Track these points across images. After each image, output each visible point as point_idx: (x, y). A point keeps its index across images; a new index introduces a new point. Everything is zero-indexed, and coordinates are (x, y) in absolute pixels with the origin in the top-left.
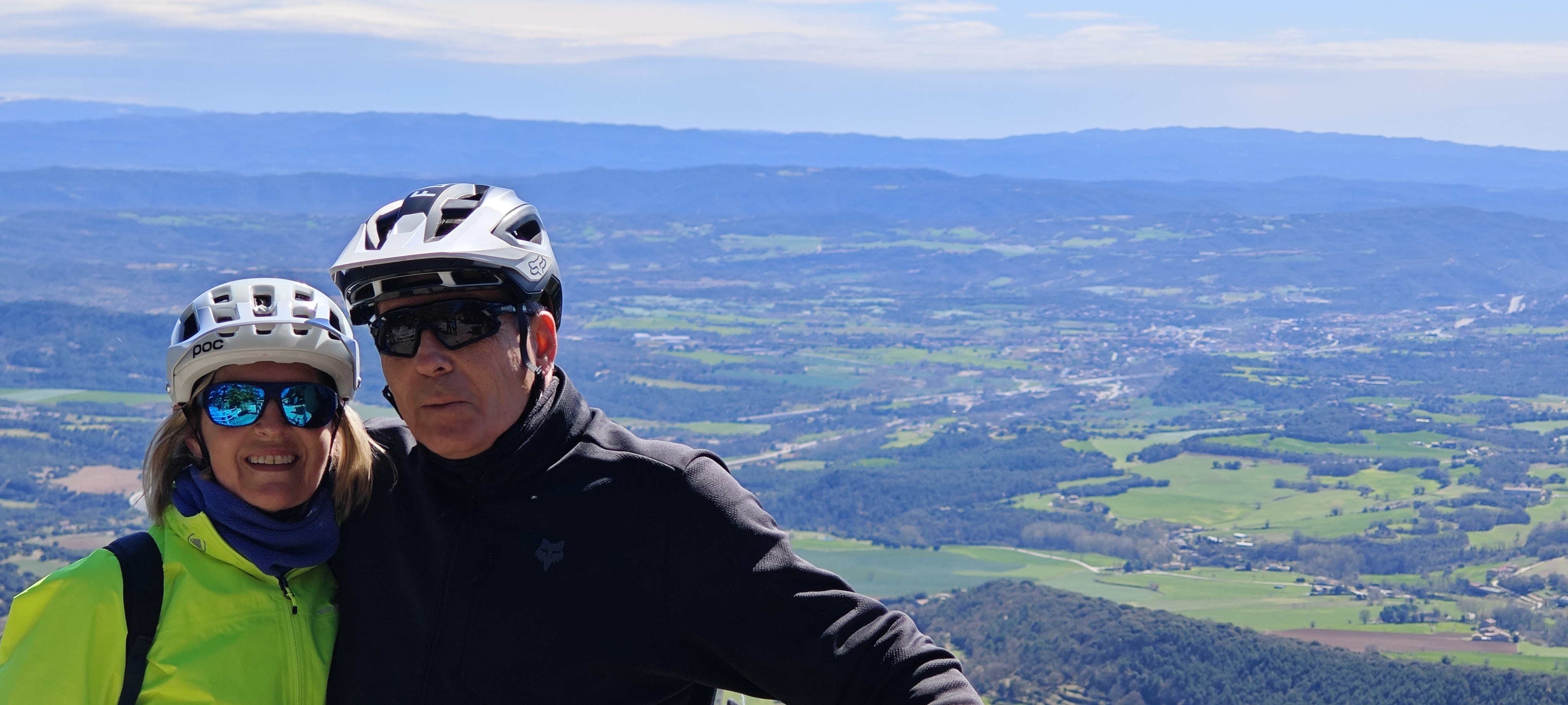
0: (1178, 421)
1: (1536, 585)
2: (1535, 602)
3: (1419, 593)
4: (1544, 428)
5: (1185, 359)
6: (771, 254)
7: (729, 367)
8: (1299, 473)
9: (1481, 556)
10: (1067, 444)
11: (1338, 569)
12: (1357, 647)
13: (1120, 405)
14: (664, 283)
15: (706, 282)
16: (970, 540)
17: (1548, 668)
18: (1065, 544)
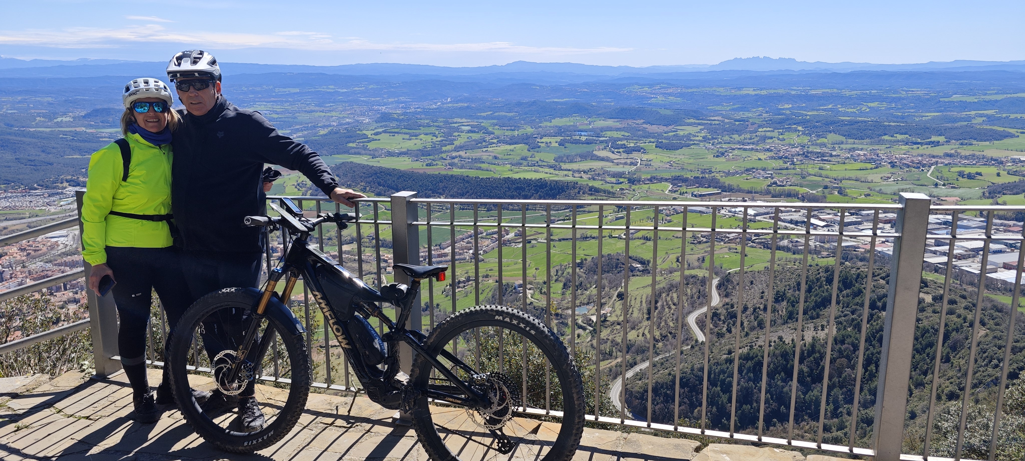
0: (381, 126)
1: (456, 157)
2: (456, 161)
3: (433, 160)
4: (456, 125)
5: (382, 113)
6: (287, 92)
7: (280, 118)
8: (407, 136)
9: (445, 152)
10: (358, 132)
11: (417, 156)
12: (421, 172)
13: (368, 124)
14: (263, 99)
15: (273, 99)
16: (338, 154)
17: (459, 174)
18: (359, 154)
